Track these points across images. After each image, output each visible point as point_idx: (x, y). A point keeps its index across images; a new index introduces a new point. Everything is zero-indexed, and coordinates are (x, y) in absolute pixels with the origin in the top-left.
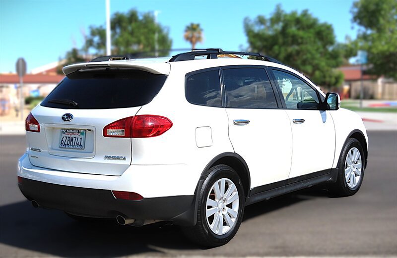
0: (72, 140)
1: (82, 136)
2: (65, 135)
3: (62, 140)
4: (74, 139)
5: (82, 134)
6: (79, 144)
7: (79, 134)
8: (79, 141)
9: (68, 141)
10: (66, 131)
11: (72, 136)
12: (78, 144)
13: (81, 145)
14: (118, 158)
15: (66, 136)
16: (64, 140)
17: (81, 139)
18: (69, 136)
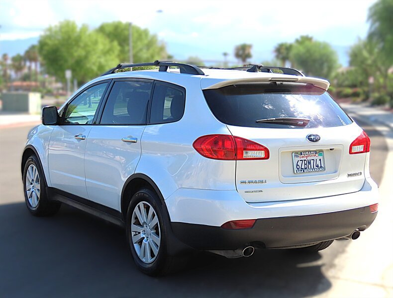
0: (310, 163)
1: (321, 157)
2: (299, 159)
3: (297, 165)
4: (312, 162)
5: (320, 155)
6: (320, 166)
7: (317, 155)
8: (318, 162)
9: (305, 164)
10: (301, 154)
11: (309, 158)
12: (318, 166)
13: (321, 167)
14: (356, 174)
15: (301, 159)
16: (300, 163)
17: (320, 160)
18: (305, 158)
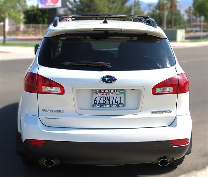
0: (109, 99)
1: (122, 96)
2: (98, 95)
3: (95, 100)
4: (111, 99)
5: (121, 93)
6: (119, 102)
7: (117, 93)
8: (118, 99)
9: (103, 100)
10: (100, 92)
11: (108, 96)
12: (117, 103)
13: (121, 103)
14: (162, 112)
15: (100, 96)
16: (98, 99)
17: (121, 98)
18: (104, 96)
